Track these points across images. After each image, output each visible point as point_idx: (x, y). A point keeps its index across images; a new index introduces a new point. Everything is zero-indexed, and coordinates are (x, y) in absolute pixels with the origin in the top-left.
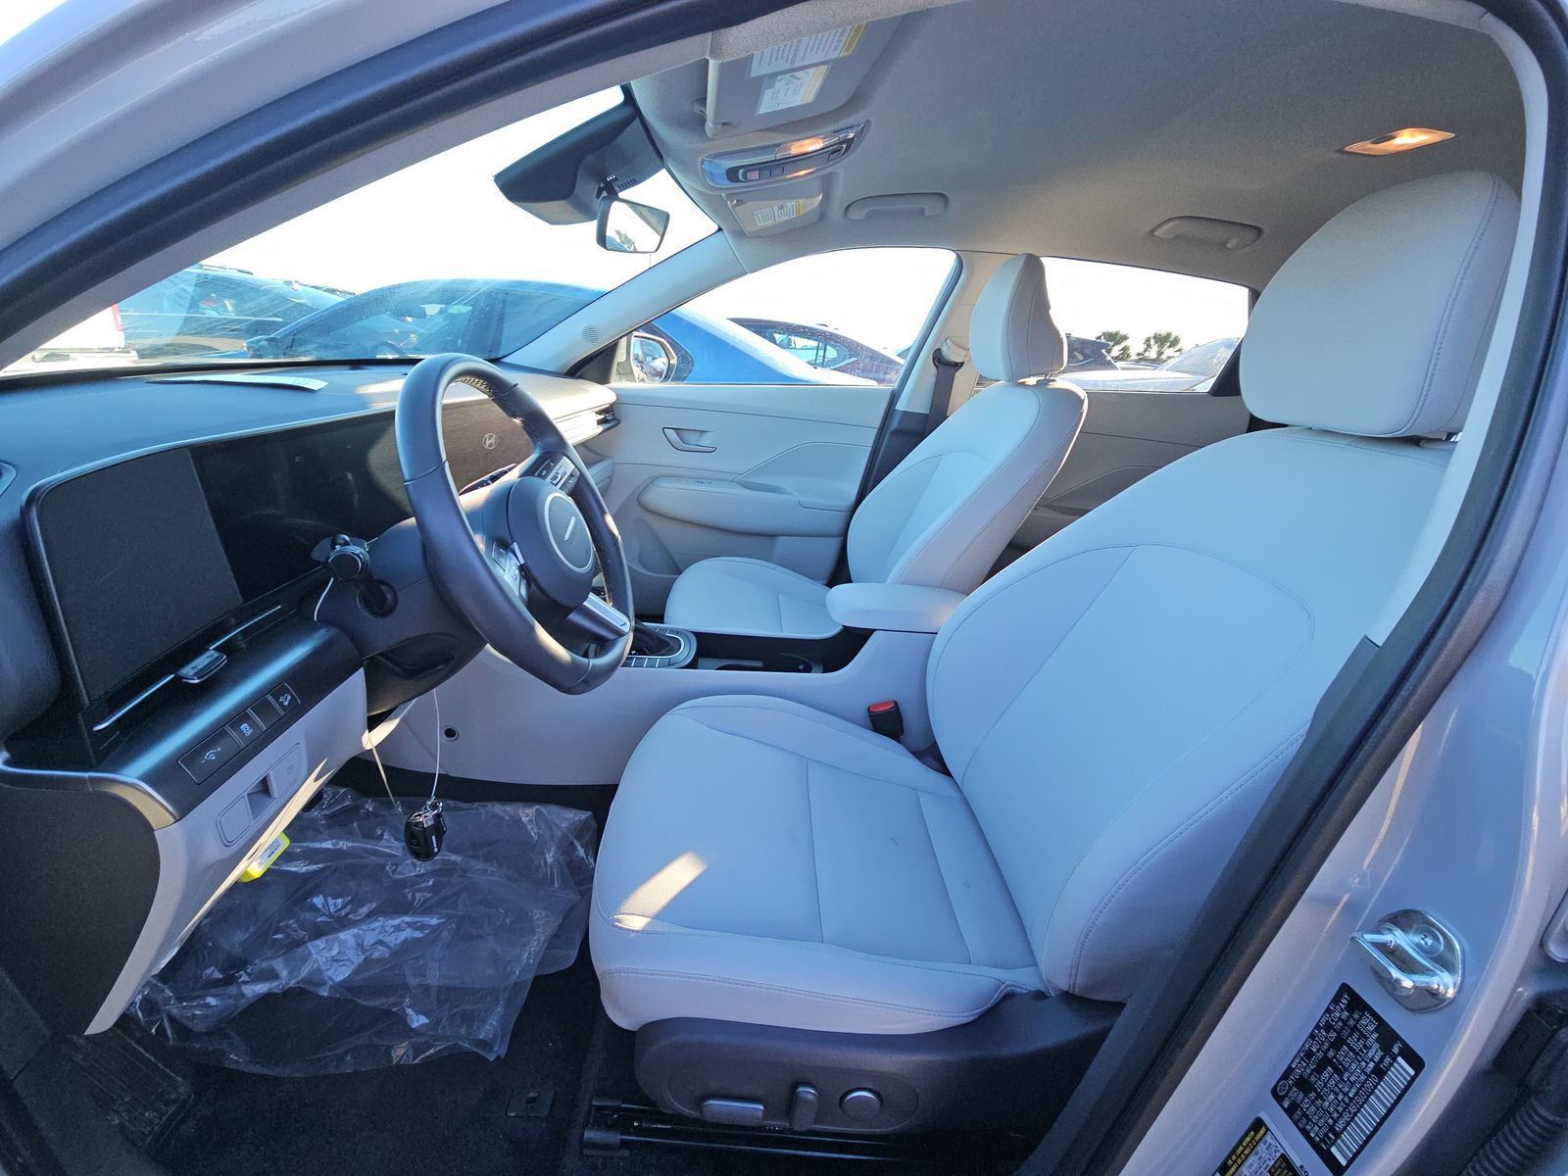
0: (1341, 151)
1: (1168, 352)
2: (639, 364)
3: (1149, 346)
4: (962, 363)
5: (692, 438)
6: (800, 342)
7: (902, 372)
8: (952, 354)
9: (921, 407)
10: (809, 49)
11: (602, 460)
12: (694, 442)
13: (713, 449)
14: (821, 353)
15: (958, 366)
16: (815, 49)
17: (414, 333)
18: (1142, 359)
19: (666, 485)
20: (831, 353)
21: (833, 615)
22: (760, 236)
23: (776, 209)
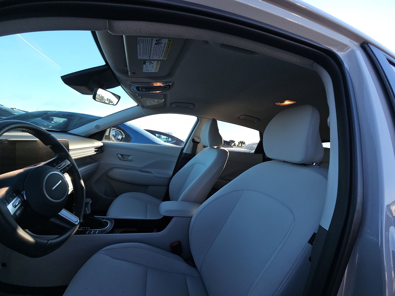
0: (275, 104)
1: (243, 145)
2: (114, 137)
3: (239, 144)
4: (199, 142)
5: (126, 157)
6: (163, 137)
7: (185, 143)
8: (197, 140)
9: (189, 152)
10: (154, 54)
11: (96, 162)
12: (126, 158)
13: (132, 160)
14: (167, 139)
15: (198, 143)
16: (156, 55)
17: (51, 126)
18: (238, 146)
19: (116, 170)
20: (170, 139)
21: (161, 213)
22: (148, 107)
23: (152, 101)
